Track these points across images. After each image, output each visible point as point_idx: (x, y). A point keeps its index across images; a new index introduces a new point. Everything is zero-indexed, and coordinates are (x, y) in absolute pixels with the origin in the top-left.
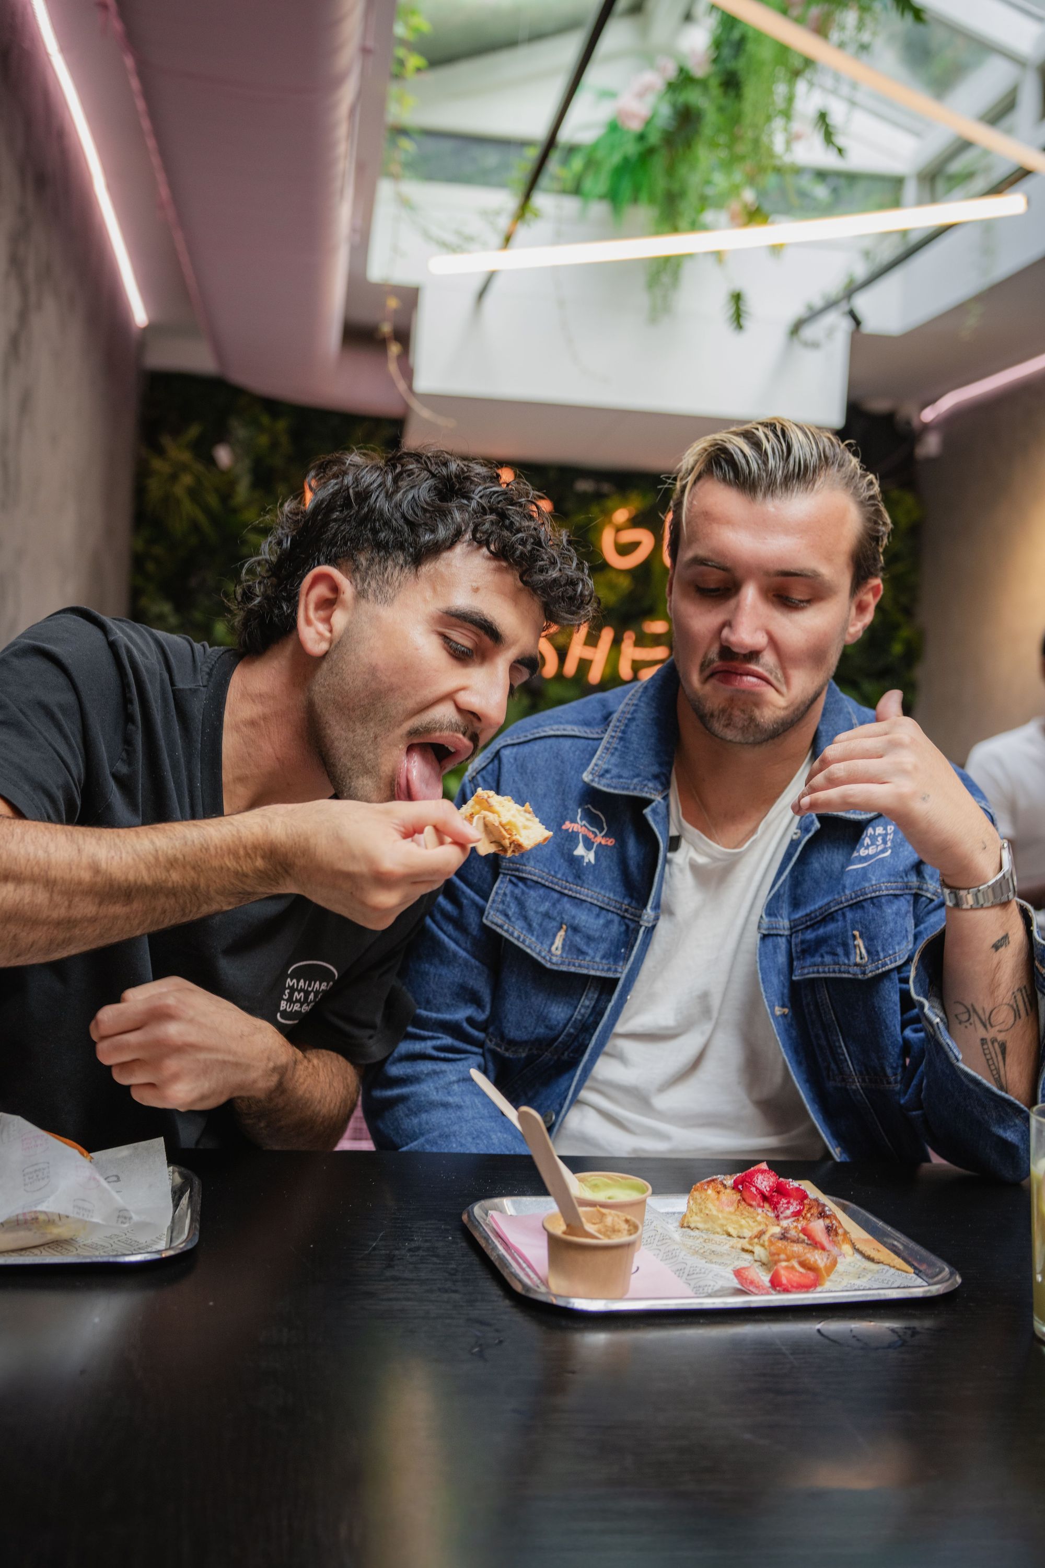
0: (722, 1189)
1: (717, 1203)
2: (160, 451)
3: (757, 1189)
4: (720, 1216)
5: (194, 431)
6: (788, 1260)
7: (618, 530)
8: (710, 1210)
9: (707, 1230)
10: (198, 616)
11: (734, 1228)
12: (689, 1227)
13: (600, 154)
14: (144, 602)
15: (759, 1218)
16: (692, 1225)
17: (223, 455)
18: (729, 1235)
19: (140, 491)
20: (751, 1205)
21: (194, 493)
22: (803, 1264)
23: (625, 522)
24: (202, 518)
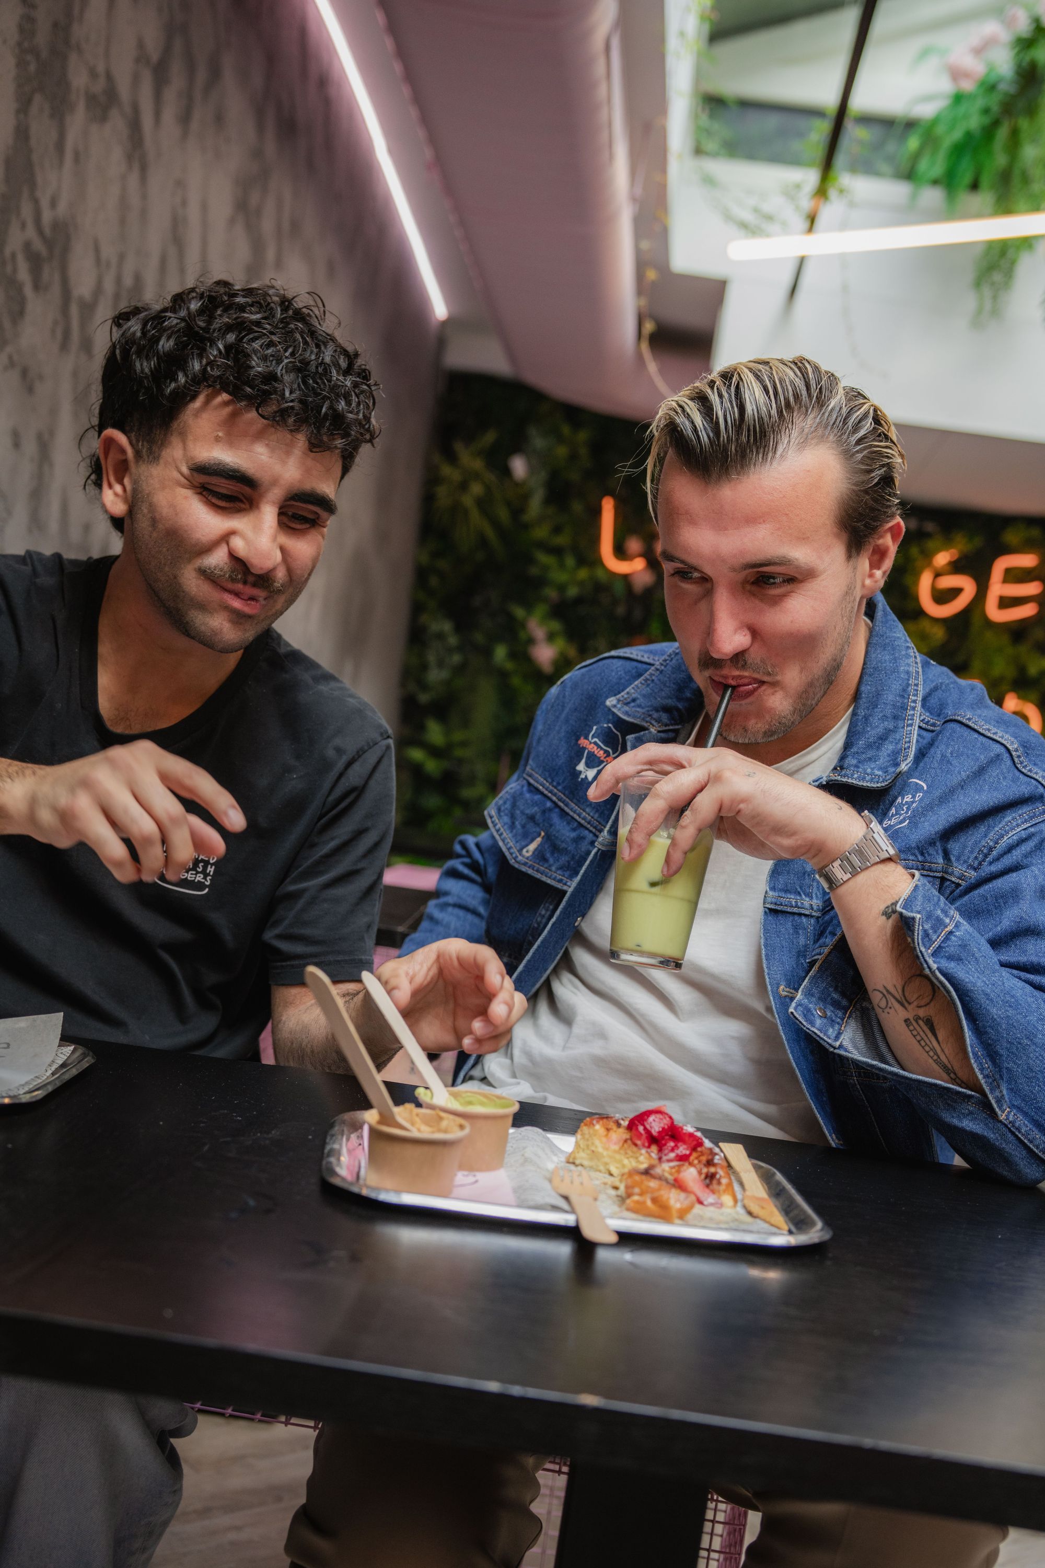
0: (615, 1127)
1: (604, 1139)
2: (451, 457)
3: (645, 1129)
4: (605, 1153)
5: (489, 437)
6: (641, 1194)
7: (937, 575)
8: (596, 1147)
9: (591, 1167)
10: (479, 637)
11: (617, 1168)
12: (574, 1163)
13: (940, 130)
14: (424, 618)
15: (642, 1158)
16: (577, 1162)
17: (519, 466)
18: (611, 1175)
19: (428, 499)
20: (636, 1145)
21: (484, 504)
22: (655, 1200)
23: (945, 565)
24: (490, 533)
